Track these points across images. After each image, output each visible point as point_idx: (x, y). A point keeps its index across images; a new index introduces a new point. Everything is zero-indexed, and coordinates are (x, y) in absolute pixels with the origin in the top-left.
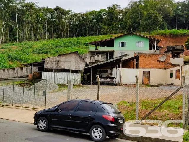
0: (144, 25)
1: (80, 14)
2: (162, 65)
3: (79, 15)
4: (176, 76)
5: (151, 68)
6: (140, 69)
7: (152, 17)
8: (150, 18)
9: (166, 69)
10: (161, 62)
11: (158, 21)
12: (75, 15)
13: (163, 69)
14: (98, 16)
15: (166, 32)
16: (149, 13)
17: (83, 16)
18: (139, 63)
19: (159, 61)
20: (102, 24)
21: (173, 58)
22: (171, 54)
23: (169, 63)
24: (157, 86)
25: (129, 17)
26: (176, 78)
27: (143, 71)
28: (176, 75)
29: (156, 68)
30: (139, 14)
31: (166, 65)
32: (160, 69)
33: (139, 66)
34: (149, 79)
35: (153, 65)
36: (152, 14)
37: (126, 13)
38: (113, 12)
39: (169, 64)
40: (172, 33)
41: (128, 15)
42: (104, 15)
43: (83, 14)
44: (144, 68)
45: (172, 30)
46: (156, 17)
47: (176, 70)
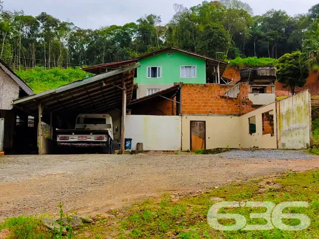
0: (201, 49)
1: (89, 31)
2: (232, 107)
3: (87, 33)
4: (263, 129)
5: (208, 113)
6: (184, 117)
7: (213, 33)
8: (211, 35)
9: (239, 115)
10: (229, 101)
11: (223, 40)
12: (80, 32)
13: (235, 115)
14: (122, 34)
15: (238, 61)
16: (209, 26)
17: (96, 34)
18: (182, 103)
19: (226, 98)
20: (128, 50)
21: (253, 92)
22: (250, 86)
23: (247, 101)
24: (218, 151)
25: (176, 37)
26: (263, 134)
27: (191, 122)
28: (263, 126)
29: (220, 113)
30: (191, 32)
31: (240, 107)
32: (227, 115)
33: (182, 109)
34: (204, 139)
35: (211, 106)
36: (213, 28)
37: (170, 30)
38: (148, 29)
39: (246, 103)
40: (249, 63)
41: (174, 32)
42: (133, 33)
43: (95, 32)
44: (193, 114)
45: (247, 59)
46: (221, 34)
47: (263, 114)
